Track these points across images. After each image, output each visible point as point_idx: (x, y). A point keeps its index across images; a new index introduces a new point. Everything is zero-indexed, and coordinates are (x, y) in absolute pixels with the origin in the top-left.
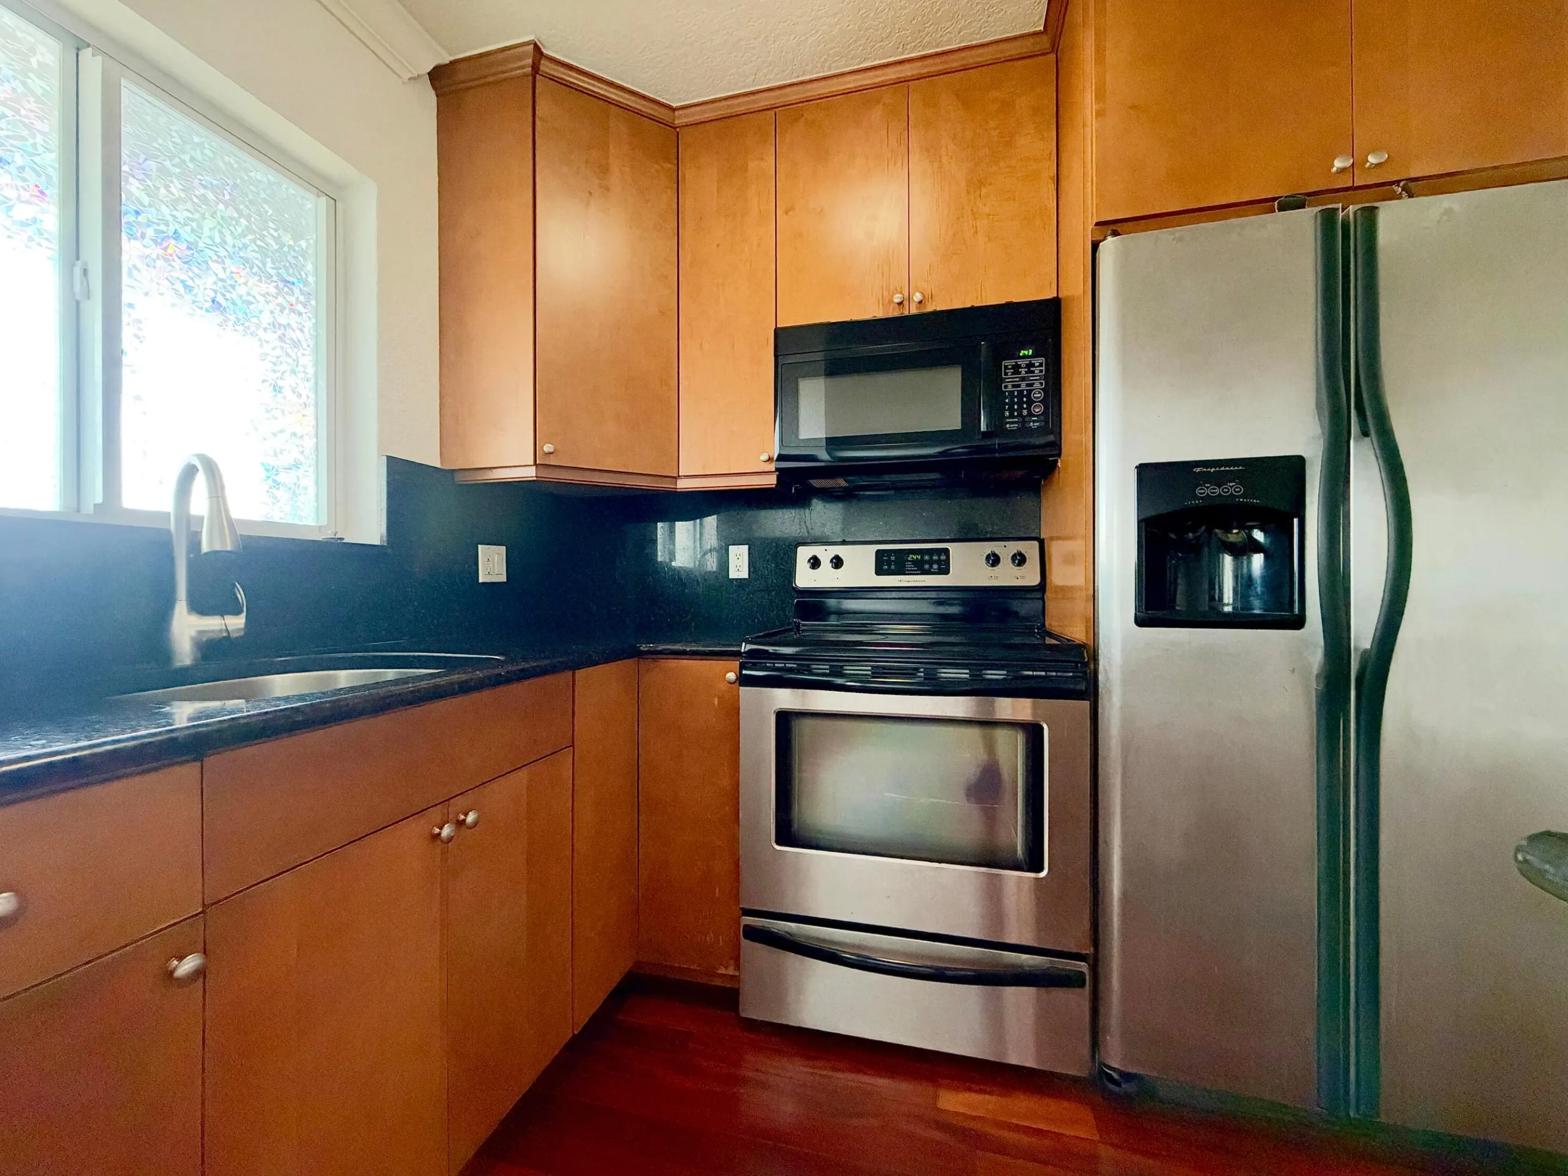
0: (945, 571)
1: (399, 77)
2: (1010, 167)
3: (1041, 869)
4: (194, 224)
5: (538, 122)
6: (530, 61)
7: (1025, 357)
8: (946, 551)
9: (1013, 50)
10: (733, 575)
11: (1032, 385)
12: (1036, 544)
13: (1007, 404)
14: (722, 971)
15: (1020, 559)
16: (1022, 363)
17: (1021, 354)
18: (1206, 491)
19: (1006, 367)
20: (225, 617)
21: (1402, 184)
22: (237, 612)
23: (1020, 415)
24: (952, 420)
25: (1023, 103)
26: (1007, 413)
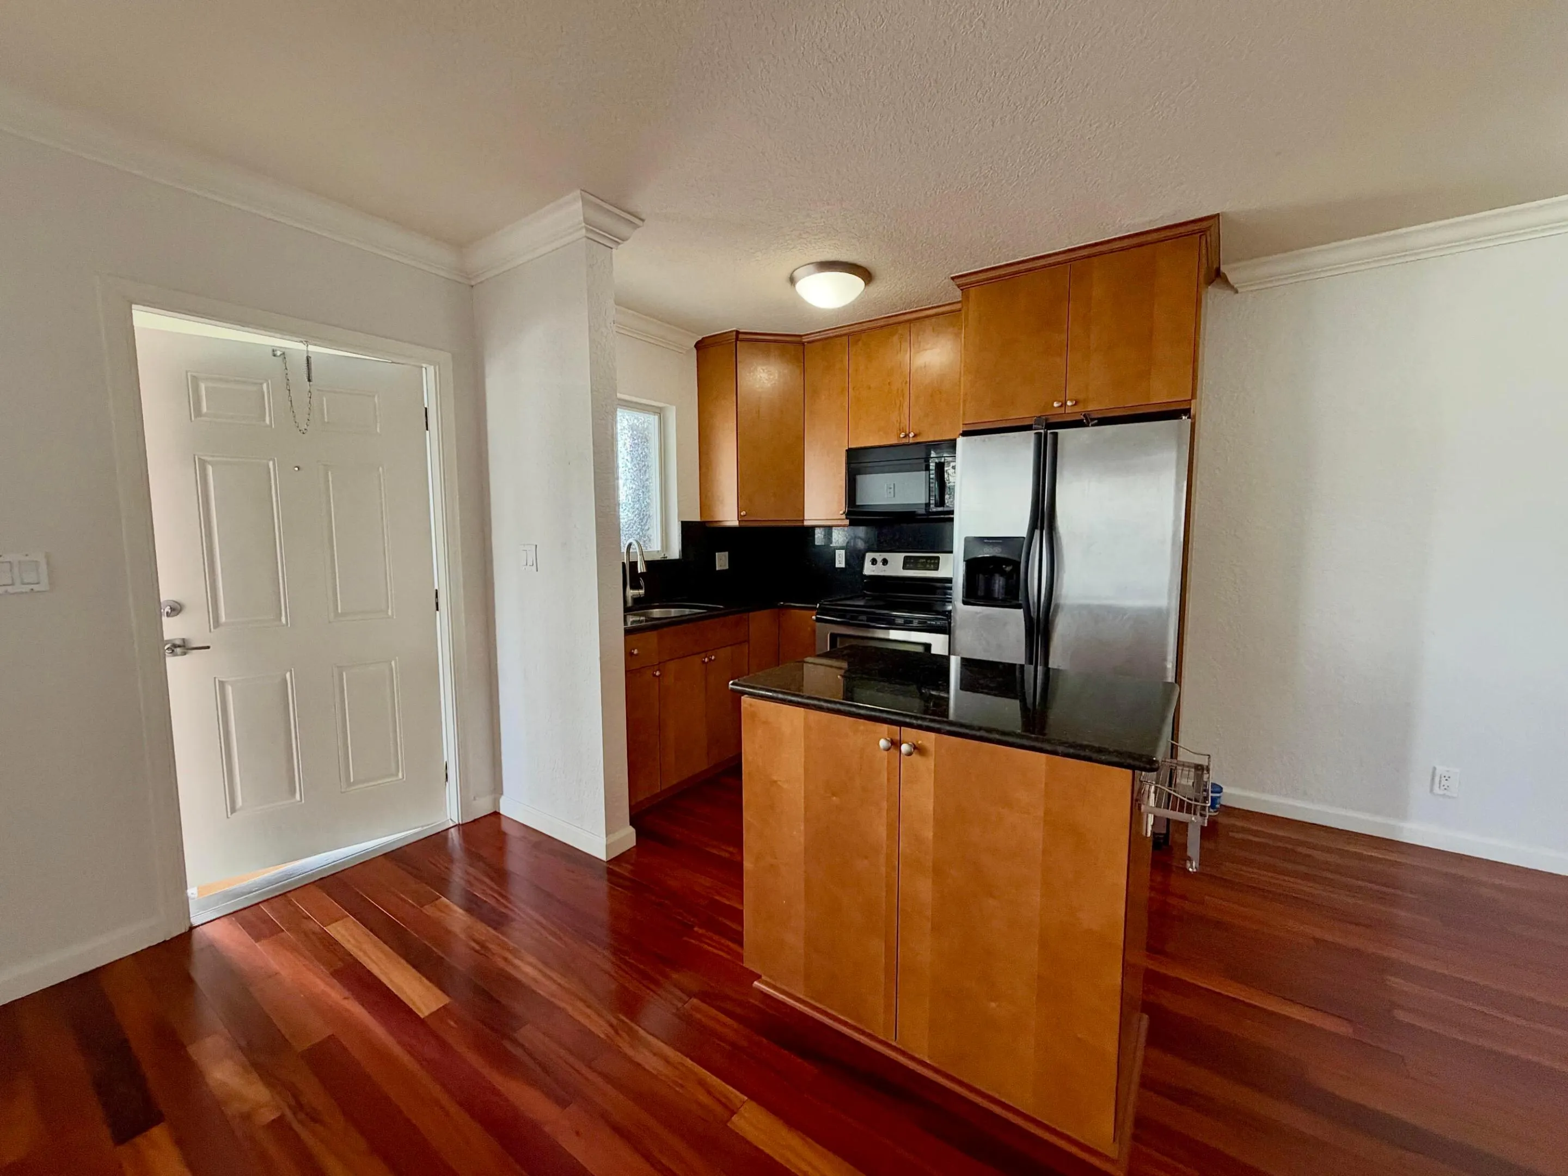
0: (937, 569)
6: (734, 337)
8: (938, 558)
10: (837, 565)
18: (988, 550)
20: (639, 590)
21: (1084, 413)
22: (641, 588)
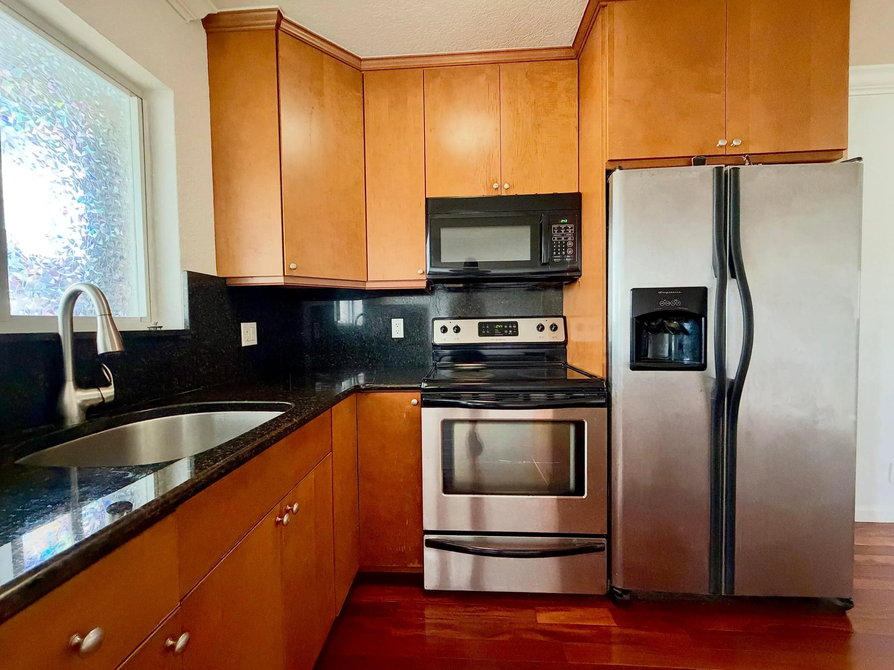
0: (516, 334)
1: (184, 19)
2: (555, 119)
3: (583, 494)
4: (49, 114)
5: (280, 60)
6: (275, 21)
7: (564, 223)
8: (516, 323)
9: (556, 54)
10: (394, 335)
11: (567, 238)
12: (562, 319)
13: (554, 248)
14: (411, 565)
15: (554, 328)
16: (563, 226)
17: (562, 222)
18: (665, 303)
19: (554, 228)
20: (100, 389)
21: (746, 156)
22: (107, 385)
23: (561, 254)
24: (525, 255)
25: (562, 85)
26: (555, 253)
